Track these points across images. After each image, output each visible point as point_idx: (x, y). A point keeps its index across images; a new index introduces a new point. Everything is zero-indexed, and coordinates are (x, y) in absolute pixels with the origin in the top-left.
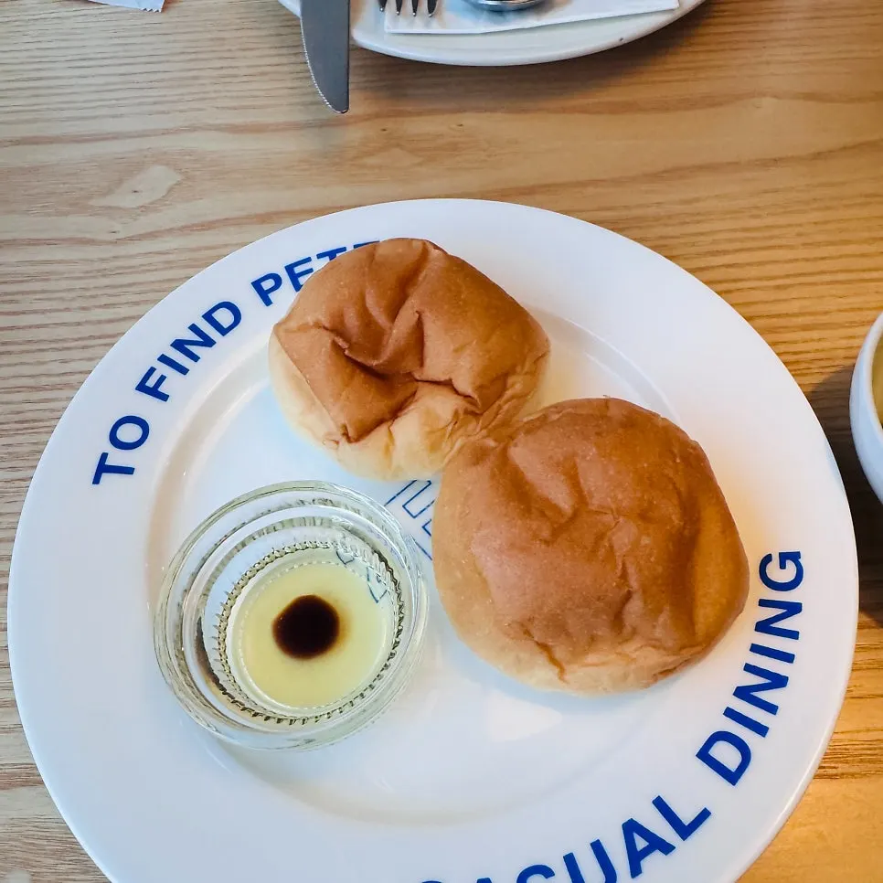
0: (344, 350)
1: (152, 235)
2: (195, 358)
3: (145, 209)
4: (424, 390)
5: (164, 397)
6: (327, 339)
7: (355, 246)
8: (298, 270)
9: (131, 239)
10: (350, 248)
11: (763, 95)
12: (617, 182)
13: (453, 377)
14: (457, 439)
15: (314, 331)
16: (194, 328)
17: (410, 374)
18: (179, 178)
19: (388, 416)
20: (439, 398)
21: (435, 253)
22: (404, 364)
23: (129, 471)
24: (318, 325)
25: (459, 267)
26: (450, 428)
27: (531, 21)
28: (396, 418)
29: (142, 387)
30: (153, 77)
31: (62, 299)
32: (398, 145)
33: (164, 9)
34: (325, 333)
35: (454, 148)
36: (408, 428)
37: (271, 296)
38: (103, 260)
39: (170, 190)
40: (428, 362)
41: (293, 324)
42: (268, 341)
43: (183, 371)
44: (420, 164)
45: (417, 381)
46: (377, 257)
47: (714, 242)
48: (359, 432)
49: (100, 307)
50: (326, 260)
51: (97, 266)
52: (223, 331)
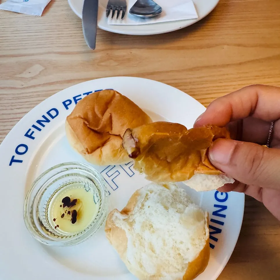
0: (87, 125)
1: (34, 86)
2: (44, 126)
3: (33, 78)
4: (112, 137)
5: (33, 138)
6: (82, 121)
7: (95, 91)
8: (77, 98)
9: (27, 87)
10: (93, 92)
11: (224, 44)
12: (178, 71)
13: (121, 134)
14: (122, 153)
15: (78, 119)
16: (44, 116)
17: (108, 132)
18: (44, 68)
19: (101, 146)
20: (116, 140)
21: (117, 95)
22: (106, 129)
23: (21, 161)
24: (80, 117)
25: (124, 99)
26: (120, 150)
27: (153, 21)
28: (103, 146)
29: (26, 135)
30: (37, 37)
31: (5, 106)
32: (111, 59)
33: (42, 15)
34: (82, 119)
35: (129, 60)
36: (107, 150)
37: (68, 106)
38: (18, 94)
39: (40, 72)
40: (113, 129)
41: (72, 117)
42: (65, 121)
43: (40, 130)
44: (118, 65)
45: (111, 134)
46: (99, 96)
47: (207, 90)
48: (91, 151)
49: (17, 109)
50: (86, 95)
51: (17, 96)
52: (53, 117)
